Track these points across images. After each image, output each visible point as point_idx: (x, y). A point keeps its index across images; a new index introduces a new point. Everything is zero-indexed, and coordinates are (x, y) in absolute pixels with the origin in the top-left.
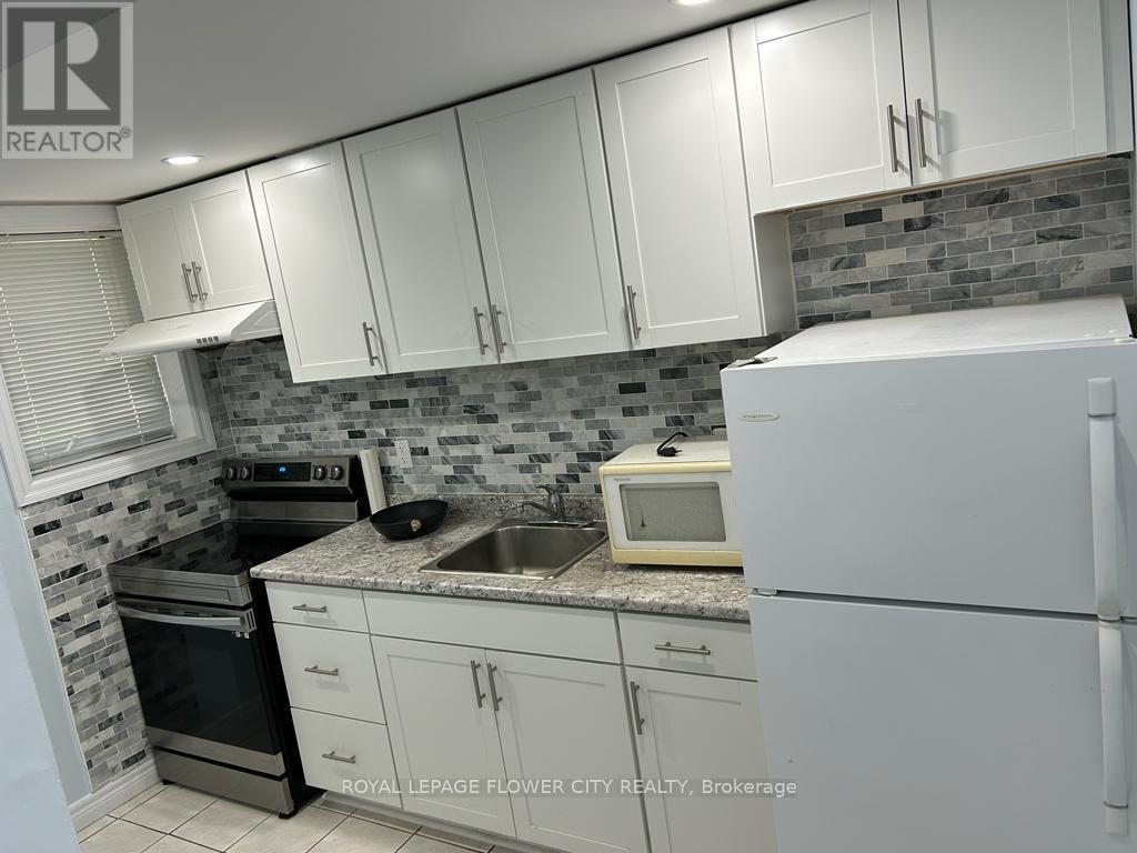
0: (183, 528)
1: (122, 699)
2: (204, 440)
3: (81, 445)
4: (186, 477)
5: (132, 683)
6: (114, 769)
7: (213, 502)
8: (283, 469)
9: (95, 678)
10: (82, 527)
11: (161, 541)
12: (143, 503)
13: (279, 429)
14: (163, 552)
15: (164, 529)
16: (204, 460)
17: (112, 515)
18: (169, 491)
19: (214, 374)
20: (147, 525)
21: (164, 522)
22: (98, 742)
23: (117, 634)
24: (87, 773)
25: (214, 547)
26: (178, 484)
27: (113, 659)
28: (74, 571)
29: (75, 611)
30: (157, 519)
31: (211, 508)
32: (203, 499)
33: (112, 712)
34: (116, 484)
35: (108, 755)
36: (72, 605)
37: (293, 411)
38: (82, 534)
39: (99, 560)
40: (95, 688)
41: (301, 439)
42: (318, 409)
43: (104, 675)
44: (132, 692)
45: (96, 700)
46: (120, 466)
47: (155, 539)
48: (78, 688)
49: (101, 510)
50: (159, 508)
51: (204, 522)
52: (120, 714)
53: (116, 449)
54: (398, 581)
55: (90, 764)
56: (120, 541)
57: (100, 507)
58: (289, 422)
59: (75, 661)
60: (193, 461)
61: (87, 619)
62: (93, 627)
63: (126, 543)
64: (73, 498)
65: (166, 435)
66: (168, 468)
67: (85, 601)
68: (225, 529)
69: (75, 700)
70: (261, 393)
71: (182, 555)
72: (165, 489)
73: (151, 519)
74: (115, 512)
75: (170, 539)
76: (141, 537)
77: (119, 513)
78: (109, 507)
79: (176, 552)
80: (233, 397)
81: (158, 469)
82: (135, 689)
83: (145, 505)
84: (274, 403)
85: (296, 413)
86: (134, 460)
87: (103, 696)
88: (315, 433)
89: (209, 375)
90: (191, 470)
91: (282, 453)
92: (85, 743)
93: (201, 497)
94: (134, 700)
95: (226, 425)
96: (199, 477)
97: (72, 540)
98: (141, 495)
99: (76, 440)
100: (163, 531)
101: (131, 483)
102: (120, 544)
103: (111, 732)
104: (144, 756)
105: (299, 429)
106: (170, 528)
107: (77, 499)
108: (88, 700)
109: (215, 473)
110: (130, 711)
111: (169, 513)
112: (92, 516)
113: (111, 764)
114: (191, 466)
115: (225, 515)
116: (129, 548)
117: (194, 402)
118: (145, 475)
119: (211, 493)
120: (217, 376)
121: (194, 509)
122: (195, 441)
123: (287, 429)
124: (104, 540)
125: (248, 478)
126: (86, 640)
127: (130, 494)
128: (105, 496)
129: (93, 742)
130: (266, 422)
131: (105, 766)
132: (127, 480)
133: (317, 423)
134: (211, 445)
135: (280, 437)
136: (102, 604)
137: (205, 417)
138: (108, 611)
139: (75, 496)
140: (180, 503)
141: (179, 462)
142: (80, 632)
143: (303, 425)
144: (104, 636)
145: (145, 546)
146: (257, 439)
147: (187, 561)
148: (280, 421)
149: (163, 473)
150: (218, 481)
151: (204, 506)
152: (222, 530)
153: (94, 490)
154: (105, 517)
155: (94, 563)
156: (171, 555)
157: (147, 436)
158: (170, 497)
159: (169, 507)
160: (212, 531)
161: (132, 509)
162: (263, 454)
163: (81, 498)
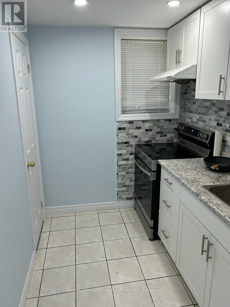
0: (160, 140)
1: (130, 181)
2: (176, 115)
3: (141, 108)
4: (166, 125)
5: (133, 179)
6: (123, 199)
7: (173, 135)
8: (192, 131)
9: (124, 173)
10: (131, 131)
11: (153, 142)
12: (150, 129)
13: (198, 116)
14: (152, 146)
15: (154, 139)
16: (173, 121)
17: (140, 130)
18: (159, 128)
19: (186, 93)
20: (149, 136)
21: (155, 137)
22: (121, 190)
23: (133, 164)
24: (116, 196)
25: (168, 149)
26: (163, 126)
27: (130, 170)
28: (126, 143)
29: (123, 154)
30: (153, 135)
31: (171, 137)
32: (169, 133)
33: (127, 184)
34: (144, 121)
35: (122, 194)
36: (123, 152)
37: (203, 111)
38: (131, 133)
39: (133, 142)
40: (124, 176)
41: (203, 122)
42: (210, 112)
43: (127, 173)
44: (133, 181)
45: (123, 179)
46: (146, 116)
47: (151, 141)
48: (119, 174)
49: (137, 128)
50: (155, 132)
51: (168, 140)
52: (128, 185)
53: (150, 111)
54: (190, 187)
55: (118, 194)
56: (141, 138)
57: (137, 127)
58: (201, 114)
59: (120, 167)
60: (170, 120)
61: (126, 157)
62: (127, 160)
63: (142, 140)
64: (131, 122)
65: (166, 110)
66: (161, 121)
67: (127, 152)
68: (174, 145)
69: (118, 177)
70: (196, 102)
71: (158, 148)
72: (158, 127)
73: (151, 135)
74: (141, 130)
75: (155, 142)
76: (147, 139)
77: (142, 130)
78: (140, 128)
79: (156, 147)
80: (189, 102)
81: (158, 120)
82: (134, 180)
83: (150, 130)
84: (199, 107)
85: (204, 112)
86: (151, 116)
87: (125, 179)
88: (207, 120)
89: (184, 93)
90: (168, 123)
91: (196, 125)
92: (118, 188)
93: (169, 132)
94: (133, 183)
95: (185, 111)
96: (170, 126)
97: (128, 134)
98: (150, 127)
99: (139, 106)
100: (154, 140)
101: (148, 122)
102: (140, 139)
103: (125, 189)
104: (132, 199)
105: (203, 118)
106: (156, 139)
107: (132, 123)
108: (121, 178)
109: (176, 126)
110: (131, 185)
111: (157, 134)
112: (134, 129)
113: (123, 197)
114: (168, 122)
115: (175, 140)
116: (142, 141)
117: (176, 102)
118: (153, 121)
119: (173, 132)
120: (186, 94)
121: (166, 136)
122: (172, 114)
123: (200, 117)
124: (136, 137)
125: (183, 130)
126: (124, 162)
127: (147, 126)
128: (140, 124)
129: (120, 189)
130: (195, 113)
131: (121, 197)
132: (147, 121)
133: (208, 117)
134: (177, 117)
135: (198, 119)
136: (131, 154)
137: (178, 107)
138: (132, 157)
139: (132, 122)
140: (162, 133)
141: (165, 120)
142: (123, 160)
143: (205, 116)
144: (129, 163)
145: (147, 142)
146: (191, 118)
147: (158, 151)
148: (199, 113)
149: (159, 122)
150: (176, 129)
151: (169, 136)
152: (173, 145)
153: (137, 121)
154: (138, 130)
155: (132, 142)
156: (154, 147)
157: (160, 109)
158: (159, 130)
159: (158, 133)
160: (170, 144)
161: (146, 130)
162: (192, 124)
163: (133, 123)
